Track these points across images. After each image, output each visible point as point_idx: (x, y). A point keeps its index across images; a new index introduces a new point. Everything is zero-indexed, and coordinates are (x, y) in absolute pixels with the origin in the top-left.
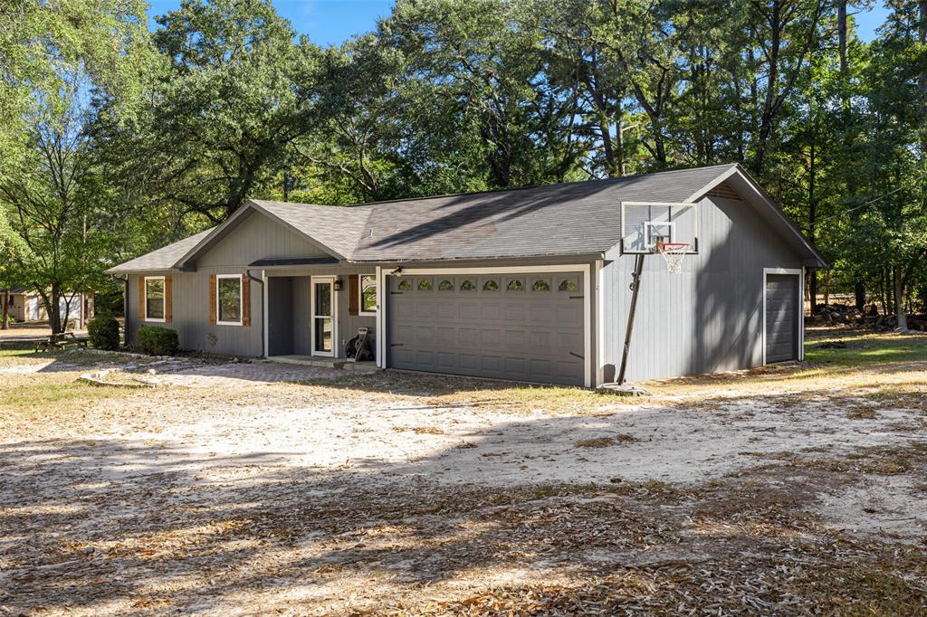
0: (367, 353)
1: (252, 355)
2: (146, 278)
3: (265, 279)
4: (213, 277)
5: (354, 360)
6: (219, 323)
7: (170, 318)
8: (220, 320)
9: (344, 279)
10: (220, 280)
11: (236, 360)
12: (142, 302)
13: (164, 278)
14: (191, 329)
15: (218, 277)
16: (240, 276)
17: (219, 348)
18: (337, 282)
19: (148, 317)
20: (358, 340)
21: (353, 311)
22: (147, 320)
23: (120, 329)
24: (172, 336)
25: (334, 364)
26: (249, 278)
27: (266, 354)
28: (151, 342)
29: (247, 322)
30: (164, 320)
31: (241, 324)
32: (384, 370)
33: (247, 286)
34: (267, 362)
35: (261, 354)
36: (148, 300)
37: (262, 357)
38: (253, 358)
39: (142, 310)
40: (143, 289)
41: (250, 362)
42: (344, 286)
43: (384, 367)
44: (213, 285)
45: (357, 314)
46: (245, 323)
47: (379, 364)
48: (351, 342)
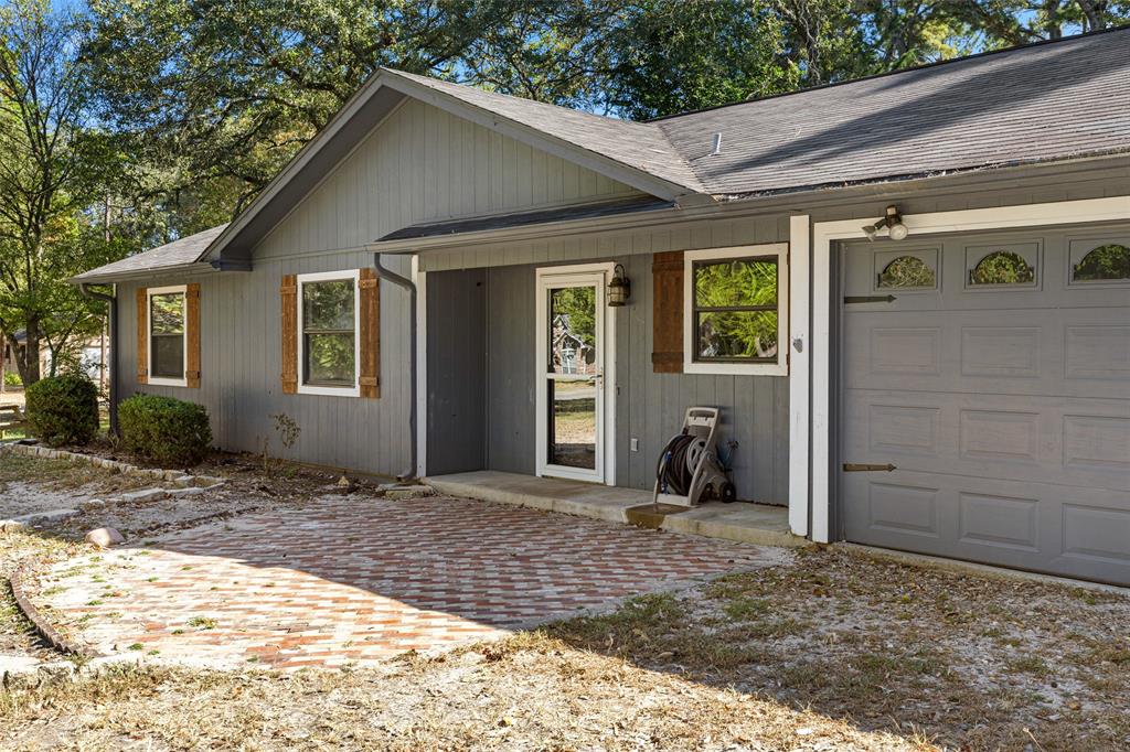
0: (717, 480)
1: (385, 472)
2: (150, 291)
3: (419, 279)
4: (290, 280)
5: (684, 501)
6: (302, 389)
7: (196, 376)
8: (305, 383)
9: (633, 272)
10: (304, 285)
11: (344, 482)
12: (142, 345)
13: (183, 288)
14: (240, 403)
15: (302, 278)
16: (354, 274)
17: (303, 449)
18: (617, 282)
19: (154, 374)
20: (693, 445)
21: (667, 359)
22: (152, 381)
23: (100, 399)
24: (197, 418)
25: (630, 512)
26: (378, 275)
27: (421, 471)
28: (146, 432)
29: (372, 389)
30: (183, 383)
31: (355, 392)
32: (820, 547)
33: (372, 296)
34: (426, 495)
35: (407, 472)
36: (154, 339)
37: (411, 479)
38: (387, 478)
39: (142, 361)
40: (144, 315)
41: (381, 494)
42: (636, 292)
43: (821, 534)
44: (289, 299)
45: (679, 369)
46: (365, 390)
47: (797, 523)
48: (672, 447)
